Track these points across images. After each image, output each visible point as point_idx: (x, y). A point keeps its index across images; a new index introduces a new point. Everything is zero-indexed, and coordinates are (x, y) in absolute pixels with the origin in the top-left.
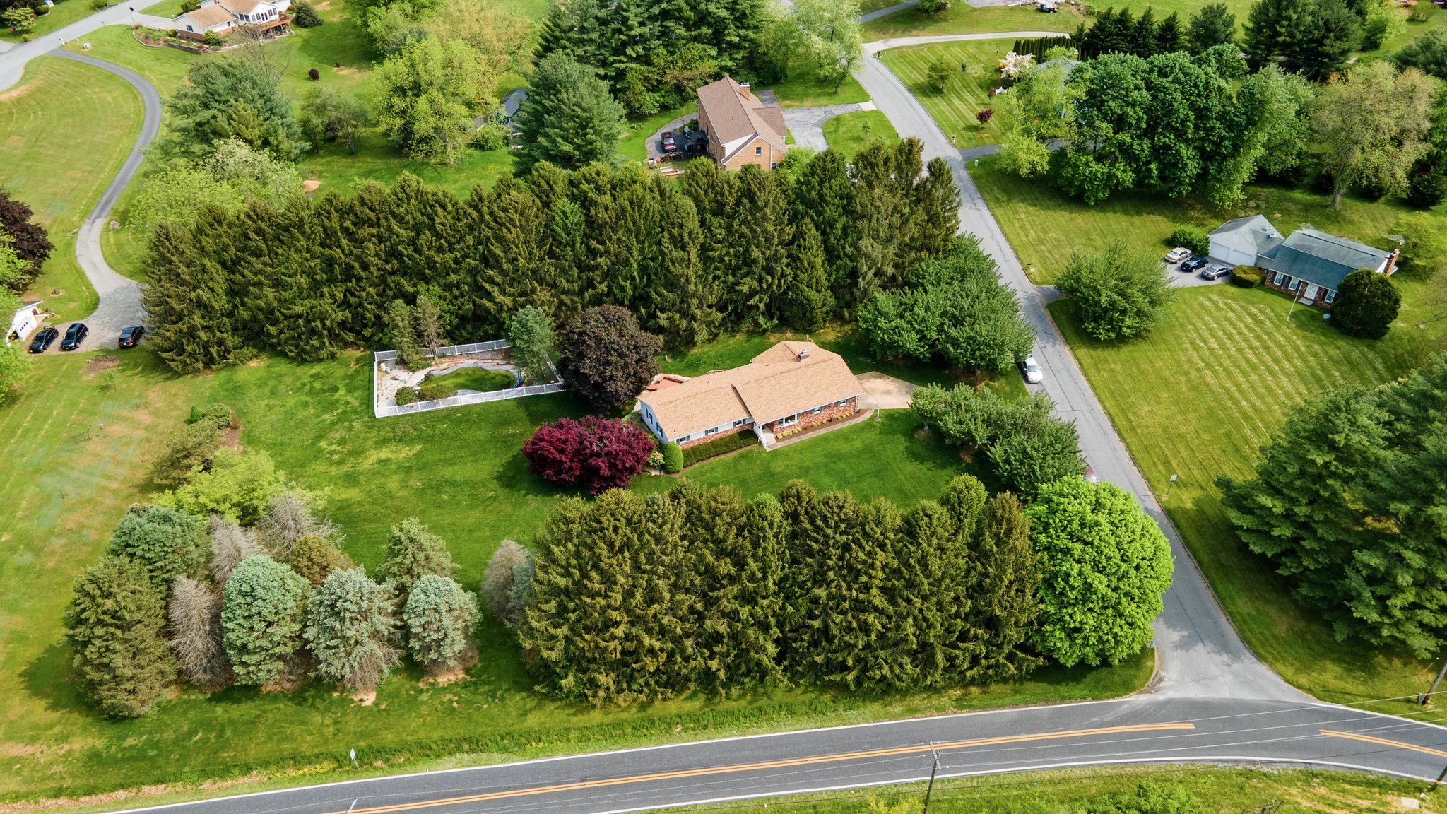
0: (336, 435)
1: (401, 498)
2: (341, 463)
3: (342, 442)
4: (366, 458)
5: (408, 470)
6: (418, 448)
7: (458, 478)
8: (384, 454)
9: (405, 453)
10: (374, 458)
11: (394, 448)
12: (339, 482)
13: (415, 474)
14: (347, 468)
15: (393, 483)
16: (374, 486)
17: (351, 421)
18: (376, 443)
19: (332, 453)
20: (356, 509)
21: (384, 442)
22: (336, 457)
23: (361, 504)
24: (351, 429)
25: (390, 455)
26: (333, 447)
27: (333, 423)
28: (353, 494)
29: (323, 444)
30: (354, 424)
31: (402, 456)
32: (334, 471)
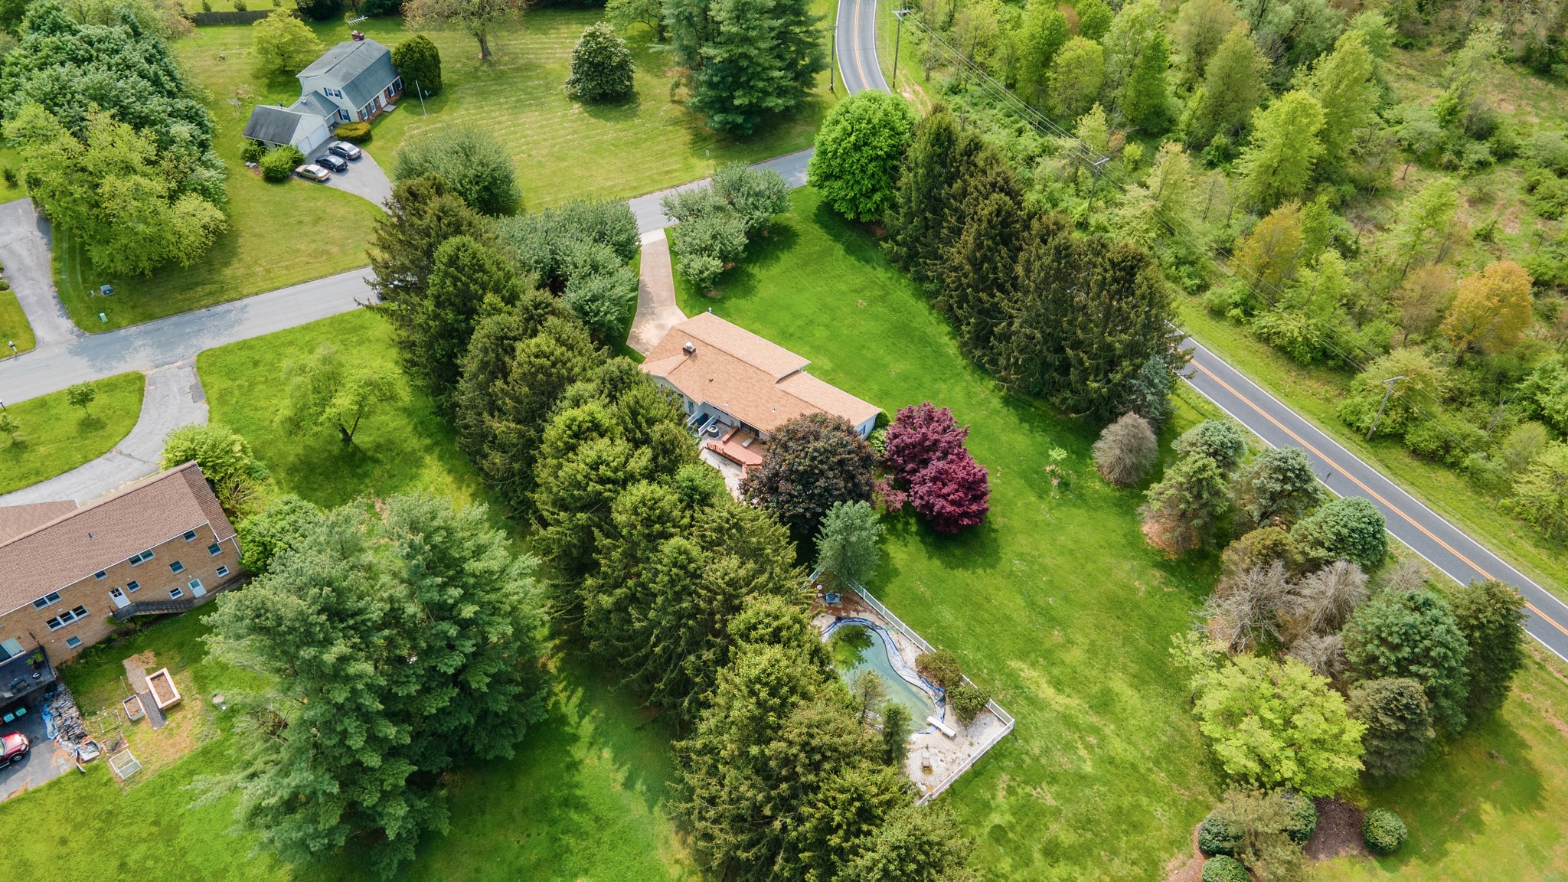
0: (1063, 761)
1: (1086, 636)
2: (1095, 730)
3: (1069, 747)
4: (1067, 707)
5: (1048, 655)
6: (1015, 664)
7: (1020, 601)
8: (1047, 692)
9: (1030, 674)
10: (1061, 699)
11: (1033, 688)
12: (1118, 709)
13: (1047, 645)
14: (1094, 719)
15: (1075, 656)
16: (1094, 673)
17: (1036, 759)
18: (1041, 709)
19: (1089, 747)
20: (1134, 668)
21: (1033, 702)
22: (1092, 740)
23: (1124, 669)
24: (1046, 751)
25: (1045, 686)
26: (1082, 752)
27: (1053, 779)
28: (1119, 684)
29: (1088, 768)
30: (1037, 751)
31: (1035, 674)
32: (1109, 729)
